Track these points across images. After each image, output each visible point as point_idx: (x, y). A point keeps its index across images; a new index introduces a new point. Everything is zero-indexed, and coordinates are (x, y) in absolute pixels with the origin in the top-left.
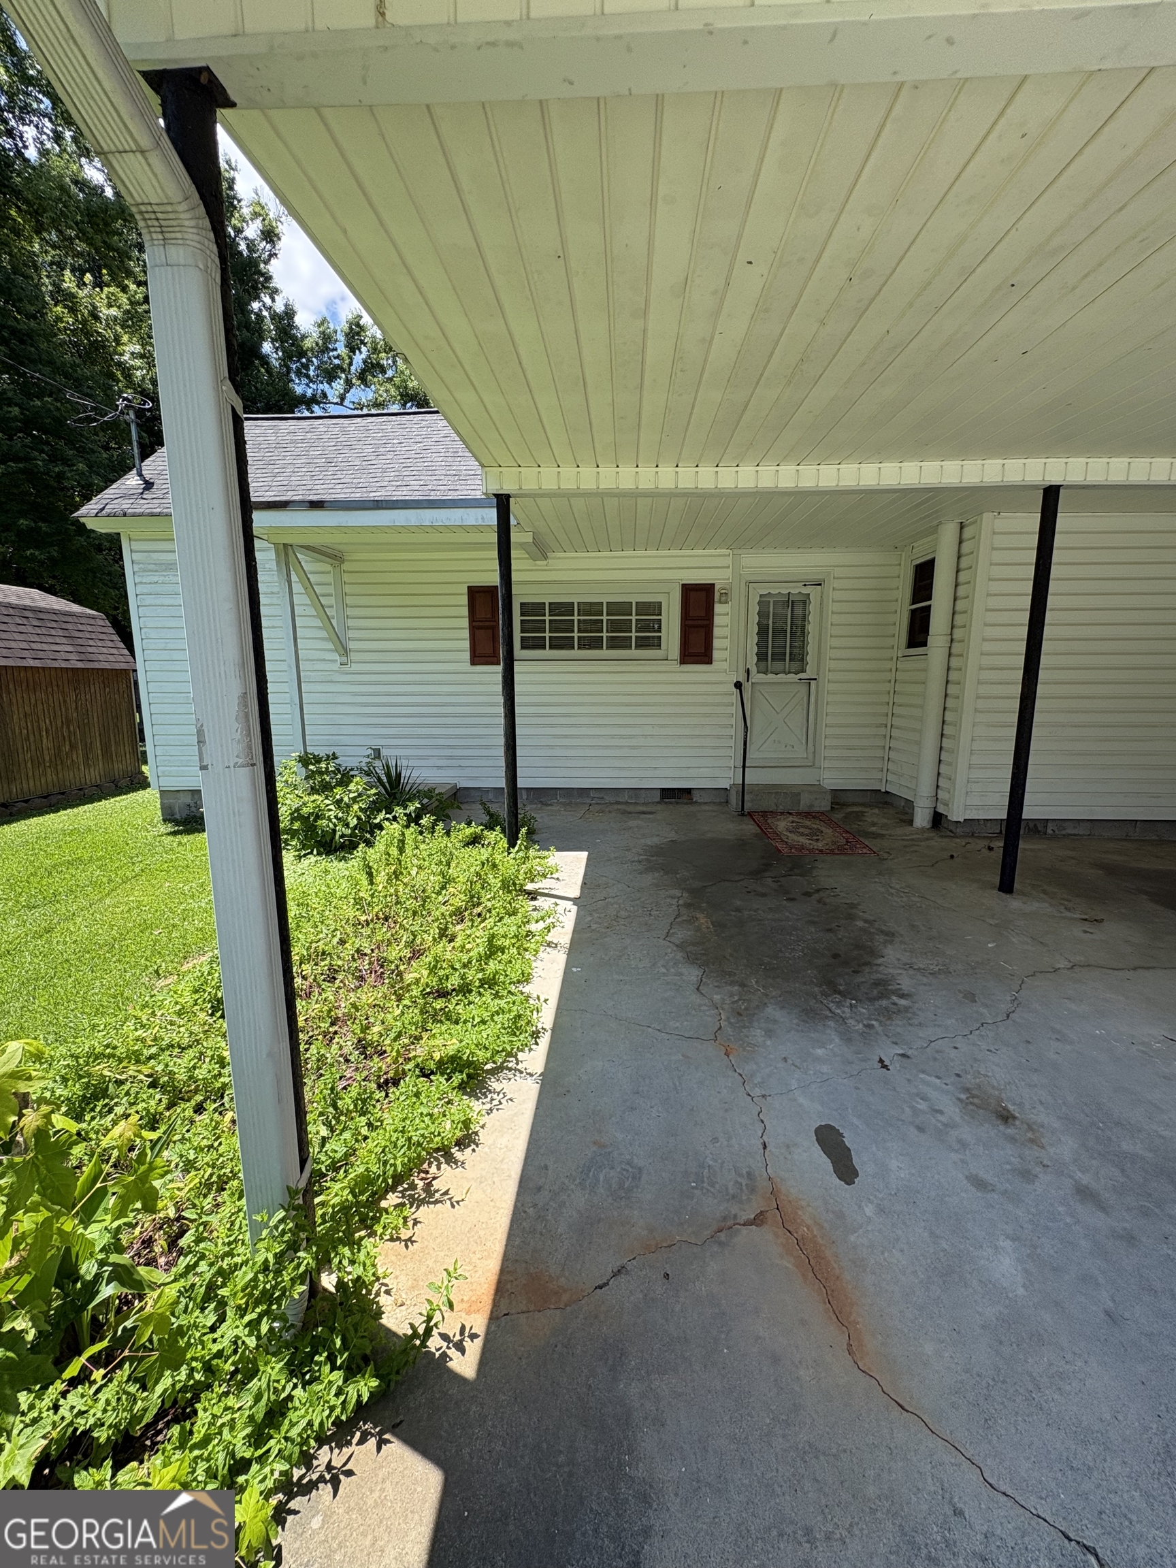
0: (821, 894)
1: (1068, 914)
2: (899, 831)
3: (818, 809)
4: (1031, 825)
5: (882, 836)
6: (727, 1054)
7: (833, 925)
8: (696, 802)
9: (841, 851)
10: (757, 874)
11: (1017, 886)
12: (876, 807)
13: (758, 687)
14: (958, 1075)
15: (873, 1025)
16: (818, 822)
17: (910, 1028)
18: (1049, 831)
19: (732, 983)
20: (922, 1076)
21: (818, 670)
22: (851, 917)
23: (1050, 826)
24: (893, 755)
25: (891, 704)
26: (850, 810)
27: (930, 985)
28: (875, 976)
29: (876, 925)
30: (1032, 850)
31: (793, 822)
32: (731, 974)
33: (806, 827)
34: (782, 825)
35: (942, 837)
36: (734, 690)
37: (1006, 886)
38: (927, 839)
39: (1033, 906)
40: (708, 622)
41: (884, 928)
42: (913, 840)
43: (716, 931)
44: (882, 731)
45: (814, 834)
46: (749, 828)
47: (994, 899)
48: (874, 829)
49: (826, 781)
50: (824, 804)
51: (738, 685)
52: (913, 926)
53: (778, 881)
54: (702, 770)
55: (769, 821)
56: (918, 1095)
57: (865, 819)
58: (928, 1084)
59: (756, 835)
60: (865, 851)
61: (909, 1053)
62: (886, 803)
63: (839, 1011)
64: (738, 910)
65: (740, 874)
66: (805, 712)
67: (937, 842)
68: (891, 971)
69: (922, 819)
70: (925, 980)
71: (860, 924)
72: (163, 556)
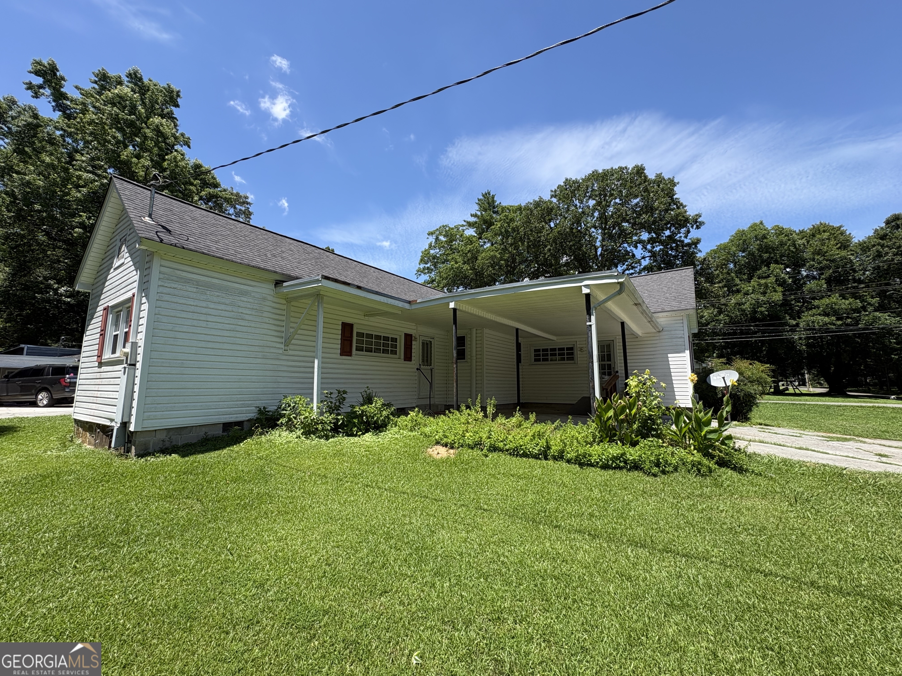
13: (422, 370)
21: (434, 366)
25: (448, 377)
36: (417, 371)
40: (411, 347)
54: (409, 400)
72: (184, 274)
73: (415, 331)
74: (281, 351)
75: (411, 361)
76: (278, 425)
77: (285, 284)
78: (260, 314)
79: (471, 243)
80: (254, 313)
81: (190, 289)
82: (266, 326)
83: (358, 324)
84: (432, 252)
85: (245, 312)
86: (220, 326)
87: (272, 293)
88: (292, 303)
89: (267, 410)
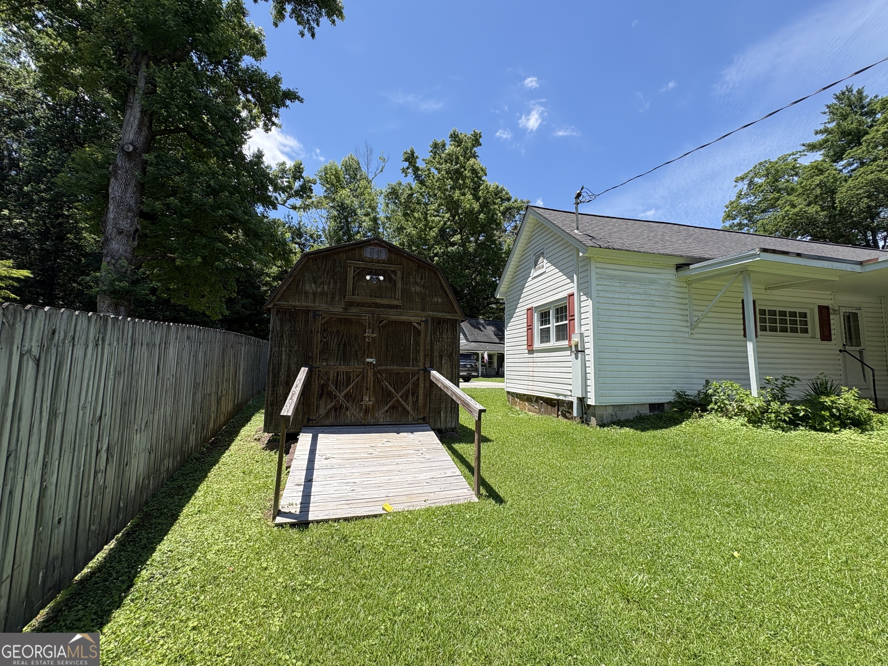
21: (864, 345)
36: (840, 353)
40: (829, 323)
72: (611, 272)
73: (832, 302)
74: (687, 335)
75: (831, 340)
76: (708, 410)
77: (691, 267)
78: (667, 300)
79: (821, 172)
80: (662, 300)
81: (615, 284)
82: (673, 311)
83: (760, 299)
84: (744, 202)
85: (655, 299)
86: (638, 314)
87: (673, 277)
88: (693, 286)
89: (686, 393)
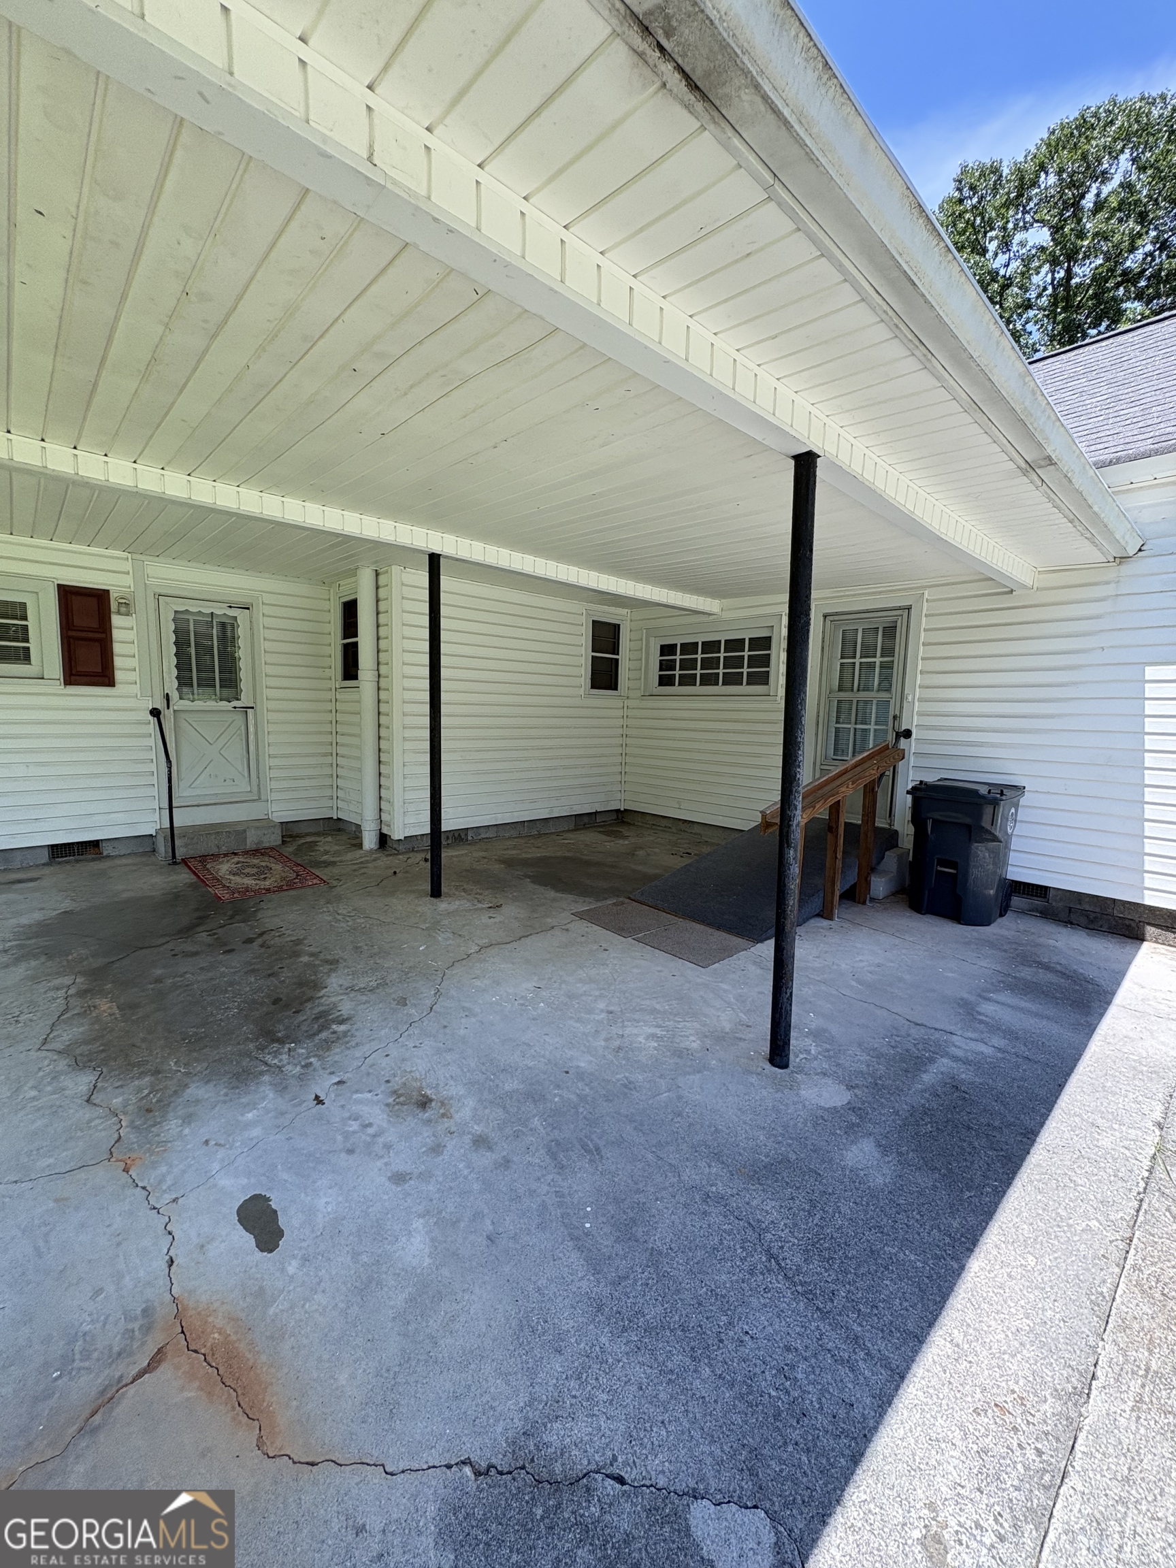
0: (265, 937)
1: (480, 905)
2: (349, 856)
3: (268, 845)
4: (456, 835)
5: (333, 864)
6: (126, 1170)
7: (276, 968)
8: (108, 856)
9: (291, 886)
10: (187, 931)
11: (444, 889)
12: (329, 835)
13: (183, 715)
14: (388, 1081)
15: (311, 1063)
16: (266, 859)
17: (347, 1052)
18: (470, 838)
19: (142, 1075)
20: (355, 1096)
21: (255, 698)
22: (296, 954)
23: (470, 834)
24: (341, 782)
25: (334, 733)
26: (302, 841)
27: (369, 1002)
28: (317, 1010)
29: (322, 956)
30: (457, 856)
31: (238, 863)
32: (139, 1065)
33: (254, 866)
34: (224, 868)
35: (387, 856)
36: (151, 718)
37: (436, 892)
38: (375, 860)
39: (456, 905)
40: (103, 636)
41: (329, 957)
42: (361, 863)
43: (123, 1016)
44: (329, 760)
45: (262, 873)
46: (183, 877)
47: (428, 906)
48: (325, 857)
49: (275, 814)
50: (274, 839)
51: (155, 713)
52: (357, 948)
53: (215, 934)
54: (113, 815)
55: (209, 866)
56: (349, 1118)
57: (317, 848)
58: (360, 1102)
59: (191, 885)
60: (315, 881)
61: (345, 1079)
62: (339, 830)
63: (276, 1061)
64: (158, 980)
65: (165, 935)
66: (244, 741)
67: (384, 861)
68: (333, 999)
69: (369, 841)
70: (364, 998)
71: (305, 959)
75: (109, 684)
